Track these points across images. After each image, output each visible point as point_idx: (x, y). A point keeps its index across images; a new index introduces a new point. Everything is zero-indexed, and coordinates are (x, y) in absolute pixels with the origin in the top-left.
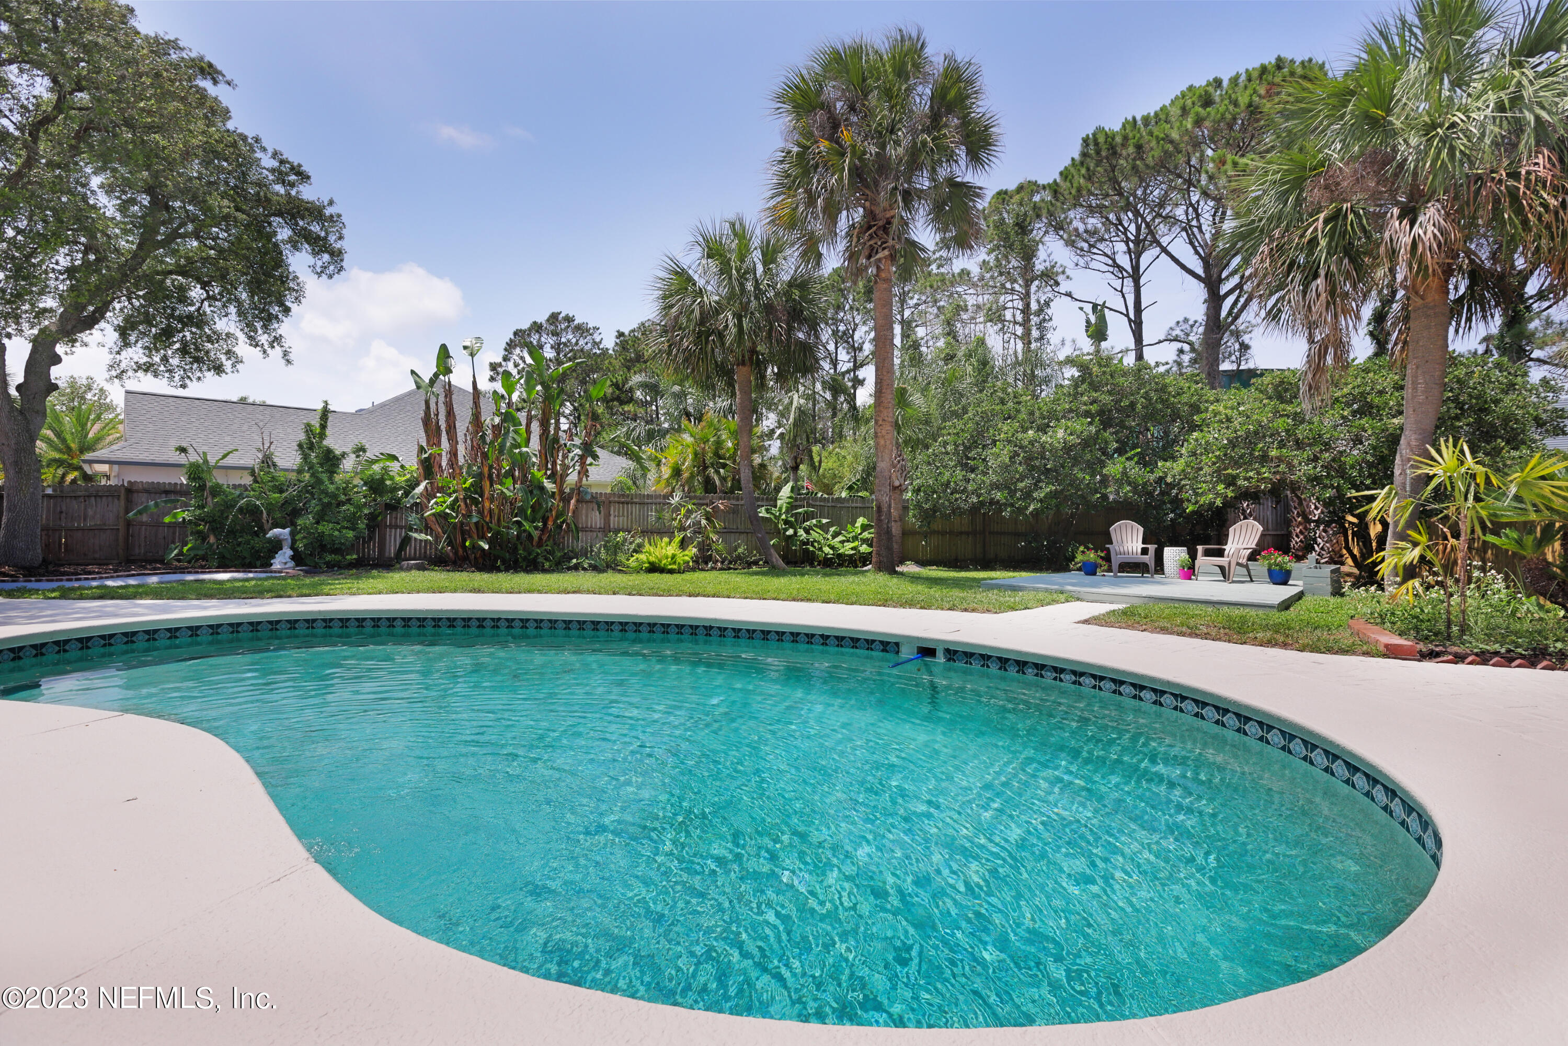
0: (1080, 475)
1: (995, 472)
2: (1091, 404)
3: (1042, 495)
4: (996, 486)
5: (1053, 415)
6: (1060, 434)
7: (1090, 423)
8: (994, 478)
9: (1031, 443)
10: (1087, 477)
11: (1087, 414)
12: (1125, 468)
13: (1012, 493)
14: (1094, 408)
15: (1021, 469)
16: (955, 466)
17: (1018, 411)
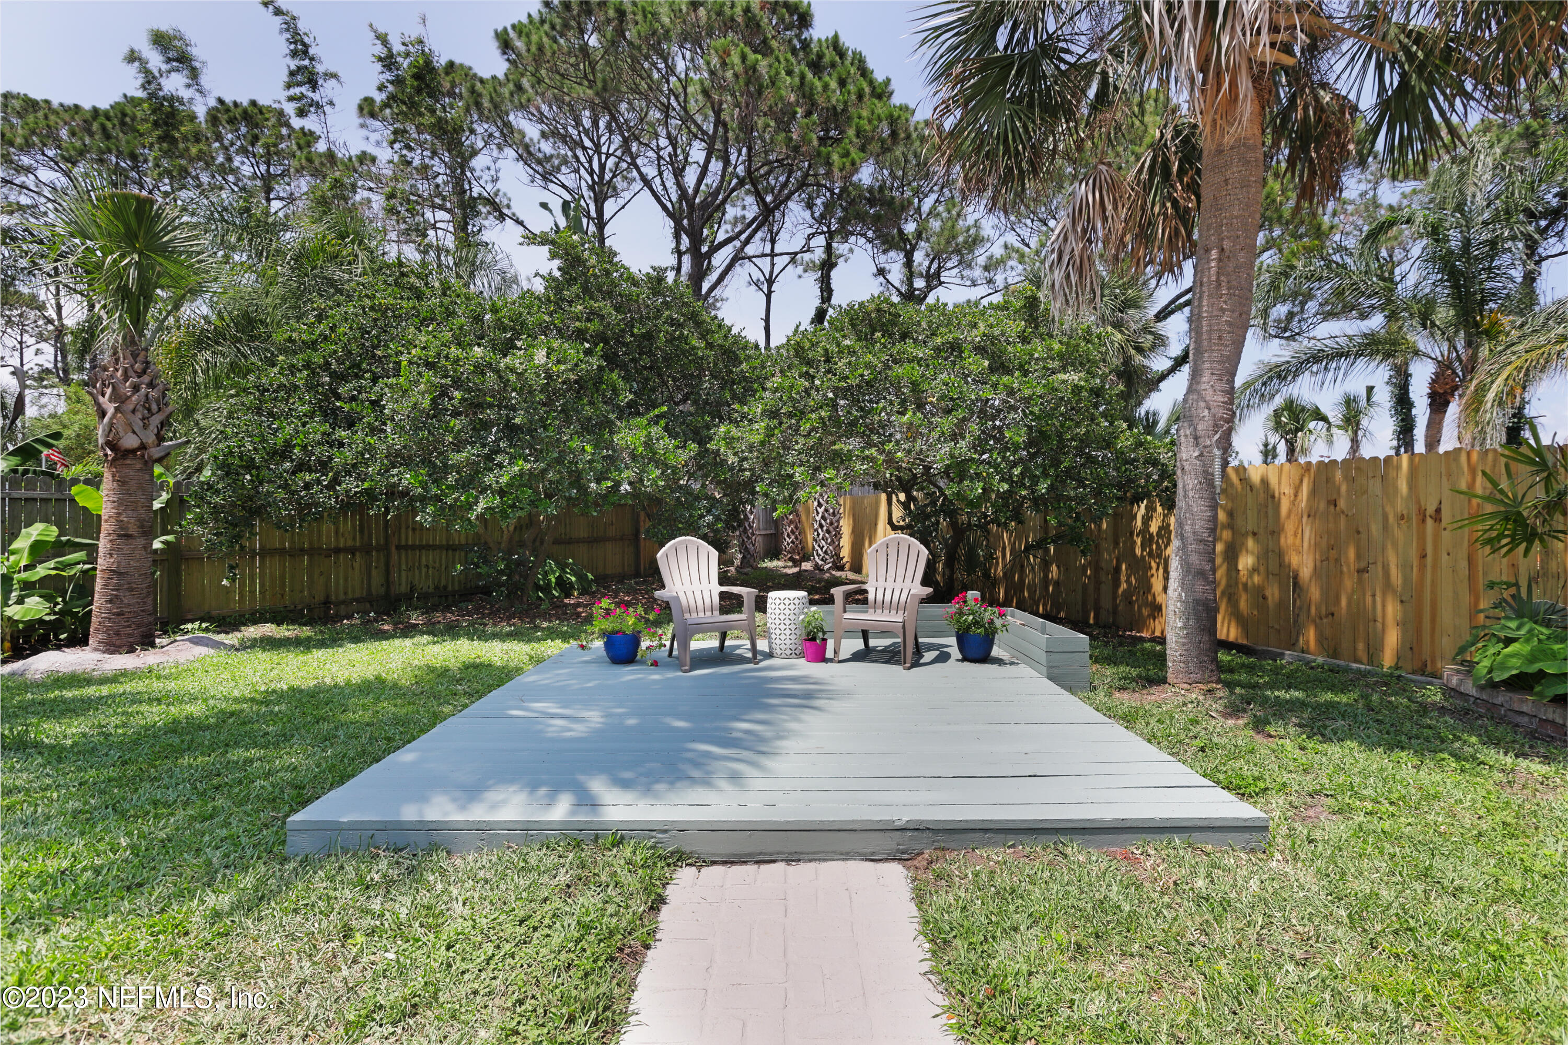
0: (575, 444)
1: (399, 429)
2: (589, 320)
3: (504, 479)
4: (398, 459)
5: (518, 327)
6: (540, 356)
7: (588, 352)
8: (397, 441)
9: (480, 369)
10: (588, 448)
11: (580, 335)
12: (649, 436)
13: (438, 474)
14: (594, 326)
15: (455, 423)
16: (311, 415)
17: (450, 314)
